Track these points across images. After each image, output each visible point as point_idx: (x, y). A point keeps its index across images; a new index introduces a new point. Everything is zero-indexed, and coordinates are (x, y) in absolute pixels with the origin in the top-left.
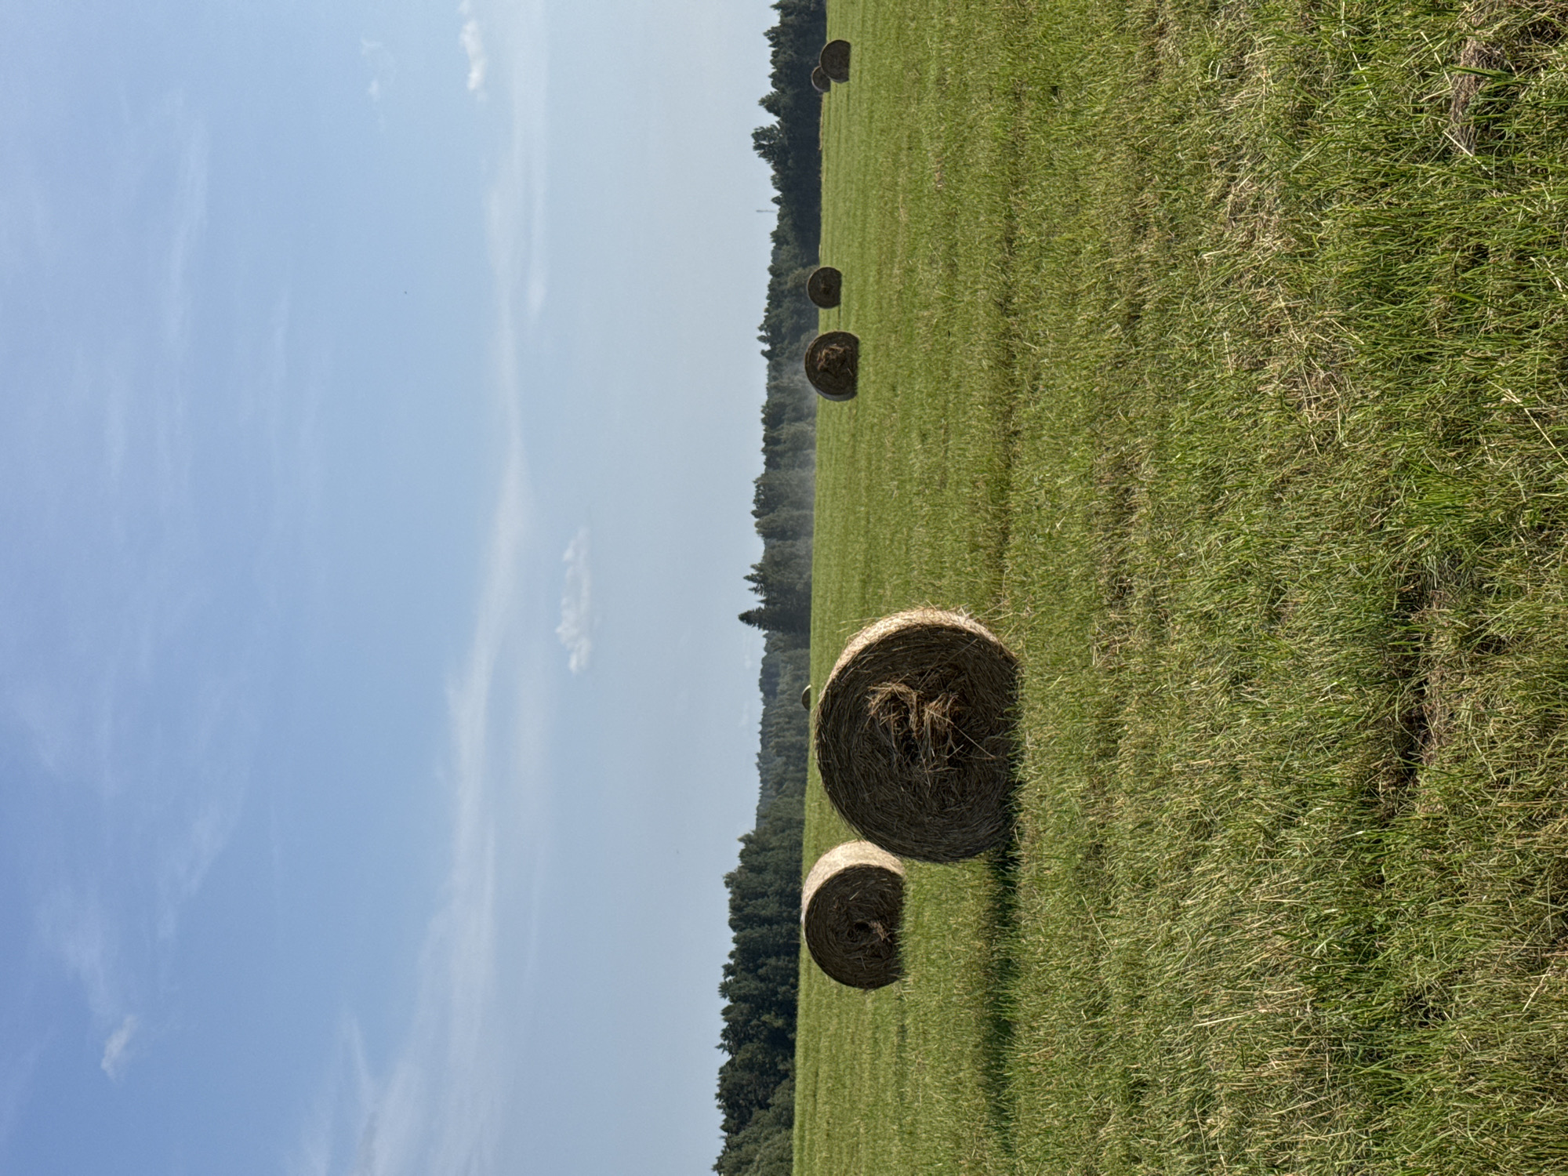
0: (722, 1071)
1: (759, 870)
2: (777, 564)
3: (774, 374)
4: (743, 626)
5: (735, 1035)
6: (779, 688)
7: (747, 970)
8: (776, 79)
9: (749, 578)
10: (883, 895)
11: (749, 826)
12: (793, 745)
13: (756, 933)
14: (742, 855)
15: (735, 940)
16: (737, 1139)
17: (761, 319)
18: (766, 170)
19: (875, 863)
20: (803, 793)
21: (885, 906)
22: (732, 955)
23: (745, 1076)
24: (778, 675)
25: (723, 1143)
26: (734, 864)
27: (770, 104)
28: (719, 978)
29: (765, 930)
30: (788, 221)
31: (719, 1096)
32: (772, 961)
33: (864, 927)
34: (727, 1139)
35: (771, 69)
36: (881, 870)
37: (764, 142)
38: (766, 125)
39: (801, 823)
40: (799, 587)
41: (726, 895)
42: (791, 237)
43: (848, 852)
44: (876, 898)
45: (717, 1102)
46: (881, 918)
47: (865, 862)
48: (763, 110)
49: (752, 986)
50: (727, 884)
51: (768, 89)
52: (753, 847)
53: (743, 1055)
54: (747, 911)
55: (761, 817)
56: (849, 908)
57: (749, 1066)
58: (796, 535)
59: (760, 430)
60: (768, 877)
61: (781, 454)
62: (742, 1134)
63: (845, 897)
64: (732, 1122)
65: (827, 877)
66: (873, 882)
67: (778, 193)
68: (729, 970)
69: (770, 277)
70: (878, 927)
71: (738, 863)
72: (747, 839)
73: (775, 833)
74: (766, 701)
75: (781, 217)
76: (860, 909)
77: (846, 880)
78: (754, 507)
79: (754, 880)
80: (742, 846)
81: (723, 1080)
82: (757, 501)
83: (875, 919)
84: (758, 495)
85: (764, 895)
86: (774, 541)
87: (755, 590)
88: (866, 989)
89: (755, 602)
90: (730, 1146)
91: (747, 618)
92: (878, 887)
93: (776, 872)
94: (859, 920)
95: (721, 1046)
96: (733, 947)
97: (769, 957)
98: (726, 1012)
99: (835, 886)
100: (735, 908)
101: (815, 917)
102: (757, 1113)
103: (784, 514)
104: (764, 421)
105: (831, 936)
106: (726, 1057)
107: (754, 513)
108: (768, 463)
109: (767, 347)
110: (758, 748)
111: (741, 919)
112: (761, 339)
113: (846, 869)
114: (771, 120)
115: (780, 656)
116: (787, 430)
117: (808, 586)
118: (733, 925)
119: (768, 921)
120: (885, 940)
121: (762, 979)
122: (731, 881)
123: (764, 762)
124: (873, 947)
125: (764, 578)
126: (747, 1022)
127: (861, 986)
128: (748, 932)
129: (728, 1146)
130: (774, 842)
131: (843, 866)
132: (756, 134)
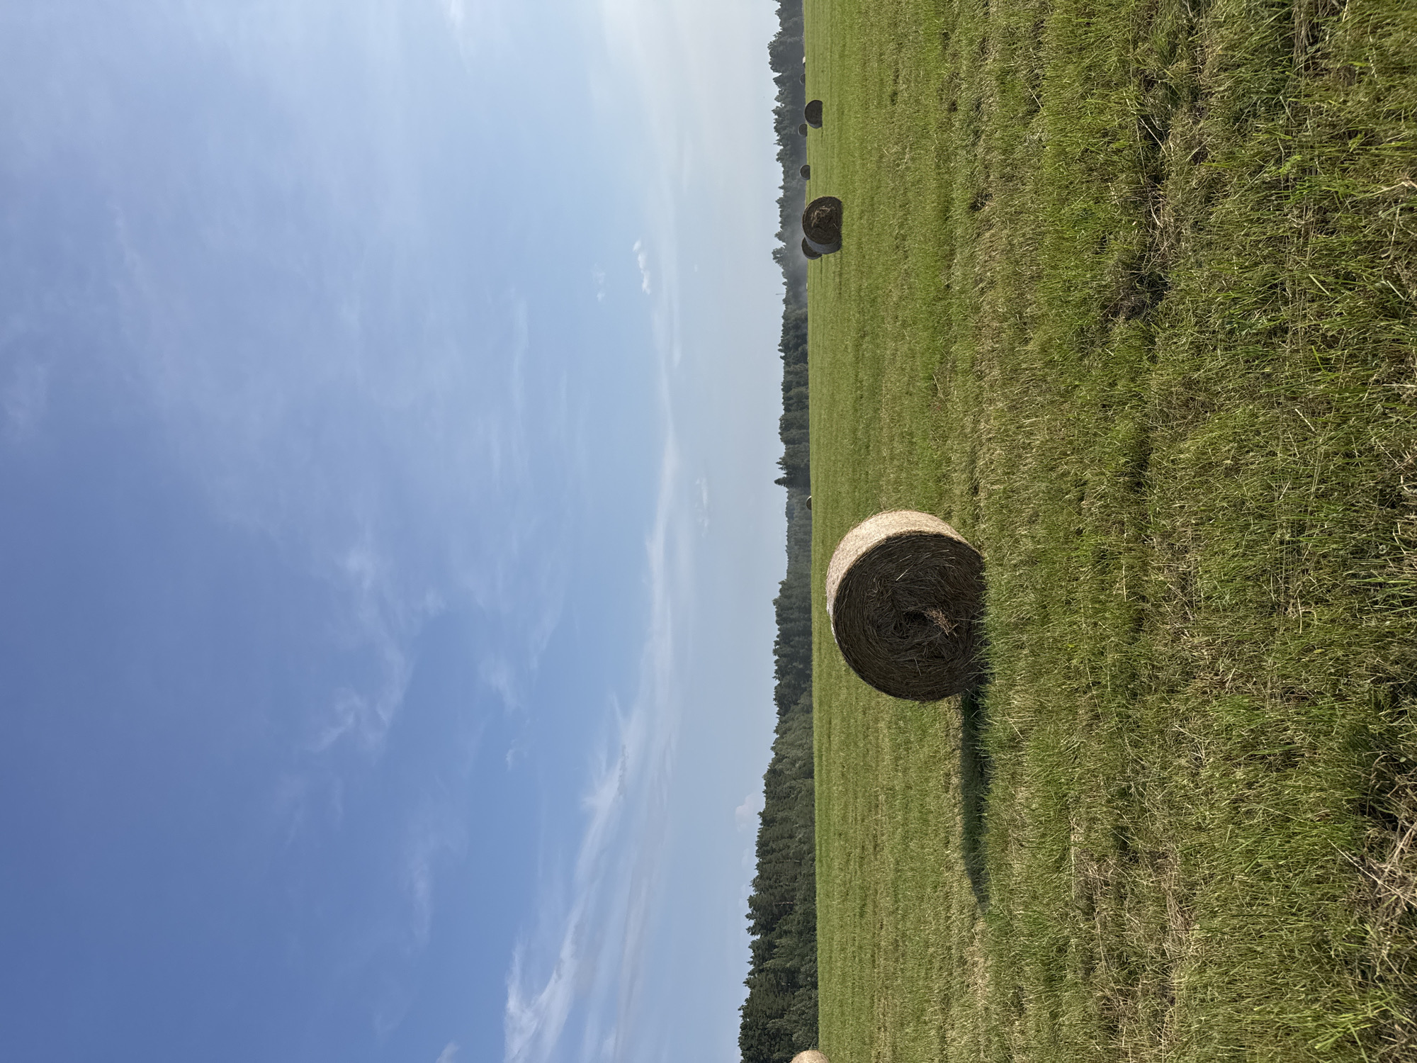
0: (776, 688)
1: (789, 597)
2: (792, 456)
3: (788, 369)
4: (777, 486)
5: (781, 672)
7: (785, 643)
9: (778, 463)
10: (943, 572)
11: (784, 577)
13: (788, 626)
14: (781, 591)
15: (779, 630)
16: (784, 719)
21: (948, 588)
22: (778, 637)
23: (786, 691)
24: (794, 509)
25: (778, 720)
26: (777, 595)
27: (778, 236)
28: (773, 647)
29: (792, 624)
31: (775, 699)
32: (797, 638)
33: (918, 618)
34: (780, 719)
35: (780, 220)
36: (938, 537)
38: (779, 247)
40: (803, 464)
41: (774, 609)
44: (933, 577)
45: (774, 702)
46: (943, 604)
47: (916, 528)
48: (777, 239)
49: (788, 650)
50: (774, 604)
51: (779, 230)
52: (786, 587)
53: (785, 681)
54: (784, 615)
55: (788, 572)
56: (894, 592)
57: (788, 686)
58: (801, 442)
59: (781, 394)
60: (793, 600)
61: (791, 405)
62: (787, 716)
63: (889, 577)
64: (782, 711)
65: (860, 553)
66: (928, 555)
67: (786, 280)
68: (777, 643)
69: (783, 321)
70: (939, 617)
71: (779, 594)
72: (782, 583)
73: (796, 580)
74: (788, 521)
76: (911, 593)
77: (890, 555)
78: (779, 431)
79: (786, 602)
80: (780, 586)
81: (776, 692)
82: (781, 428)
83: (934, 606)
84: (781, 424)
85: (791, 608)
86: (790, 446)
87: (782, 468)
88: (923, 702)
89: (782, 474)
90: (781, 722)
91: (778, 482)
92: (936, 561)
93: (798, 597)
94: (911, 609)
95: (775, 677)
96: (778, 633)
97: (795, 636)
98: (776, 662)
99: (873, 563)
100: (778, 615)
101: (848, 607)
102: (793, 707)
103: (794, 433)
104: (783, 390)
105: (871, 631)
106: (778, 682)
107: (780, 434)
108: (785, 410)
109: (783, 354)
111: (781, 620)
112: (780, 350)
113: (889, 539)
114: (779, 242)
115: (796, 499)
116: (792, 393)
118: (778, 622)
119: (796, 620)
120: (953, 634)
121: (792, 647)
122: (776, 602)
123: (790, 550)
124: (931, 643)
125: (785, 463)
126: (786, 666)
127: (915, 696)
128: (785, 625)
129: (780, 721)
130: (796, 584)
131: (883, 536)
132: (774, 253)
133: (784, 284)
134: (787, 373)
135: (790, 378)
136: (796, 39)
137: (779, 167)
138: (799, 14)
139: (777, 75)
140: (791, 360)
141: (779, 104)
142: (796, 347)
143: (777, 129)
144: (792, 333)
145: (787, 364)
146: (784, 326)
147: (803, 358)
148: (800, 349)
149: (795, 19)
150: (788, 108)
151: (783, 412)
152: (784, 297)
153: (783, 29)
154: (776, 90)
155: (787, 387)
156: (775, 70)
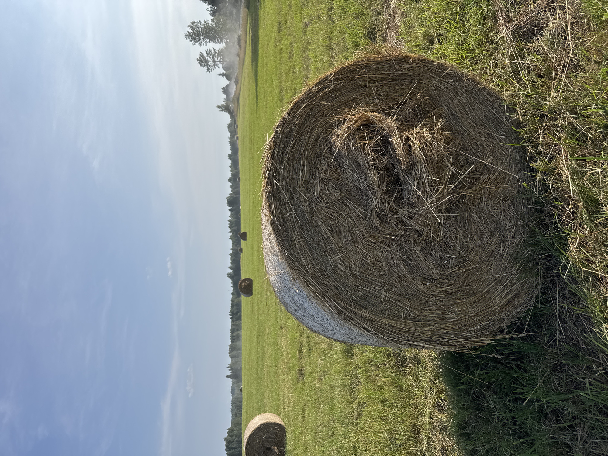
1: (232, 436)
2: (234, 364)
3: (233, 323)
4: (227, 378)
6: (235, 393)
8: (231, 263)
9: (228, 367)
10: (276, 434)
11: (229, 426)
12: (239, 405)
13: (231, 451)
14: (228, 433)
17: (229, 310)
18: (230, 281)
19: (272, 421)
20: (241, 417)
21: (278, 439)
27: (230, 268)
29: (234, 450)
30: (235, 291)
33: (270, 449)
35: (230, 261)
36: (275, 424)
37: (230, 276)
39: (241, 424)
40: (239, 368)
41: (225, 443)
42: (235, 294)
43: (261, 418)
44: (273, 436)
46: (276, 444)
47: (268, 421)
48: (229, 269)
51: (230, 265)
52: (231, 431)
54: (229, 446)
55: (232, 423)
56: (263, 442)
58: (238, 357)
60: (234, 437)
61: (234, 339)
63: (261, 437)
65: (253, 429)
66: (272, 429)
69: (232, 296)
70: (275, 448)
71: (227, 435)
72: (229, 429)
73: (235, 427)
75: (233, 290)
76: (268, 441)
77: (261, 430)
79: (231, 439)
80: (228, 431)
82: (229, 350)
83: (274, 445)
85: (233, 442)
86: (233, 359)
87: (229, 370)
89: (229, 373)
91: (228, 377)
92: (274, 431)
93: (236, 436)
94: (268, 446)
100: (226, 446)
101: (249, 447)
103: (235, 352)
107: (229, 353)
108: (231, 342)
109: (231, 317)
110: (231, 407)
111: (228, 448)
112: (230, 315)
113: (261, 425)
114: (231, 271)
115: (235, 385)
116: (235, 334)
117: (241, 368)
118: (226, 450)
119: (234, 448)
120: (279, 454)
122: (225, 439)
123: (232, 410)
125: (231, 367)
130: (235, 429)
131: (260, 424)
132: (228, 274)
133: (232, 286)
134: (233, 325)
135: (234, 327)
136: (238, 196)
137: (230, 242)
138: (239, 187)
139: (230, 208)
140: (234, 319)
141: (231, 218)
142: (237, 313)
143: (229, 227)
144: (235, 307)
145: (233, 321)
146: (231, 304)
147: (240, 318)
148: (238, 314)
149: (237, 189)
150: (234, 220)
151: (230, 343)
152: (232, 292)
153: (233, 192)
154: (229, 213)
155: (232, 331)
156: (229, 206)
